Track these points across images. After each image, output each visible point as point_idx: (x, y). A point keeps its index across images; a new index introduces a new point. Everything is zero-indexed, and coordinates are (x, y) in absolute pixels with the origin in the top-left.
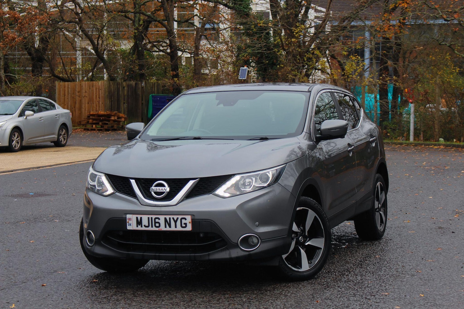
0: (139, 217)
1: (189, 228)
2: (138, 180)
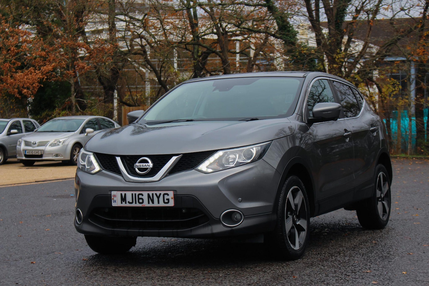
0: (123, 193)
1: (172, 204)
2: (123, 157)
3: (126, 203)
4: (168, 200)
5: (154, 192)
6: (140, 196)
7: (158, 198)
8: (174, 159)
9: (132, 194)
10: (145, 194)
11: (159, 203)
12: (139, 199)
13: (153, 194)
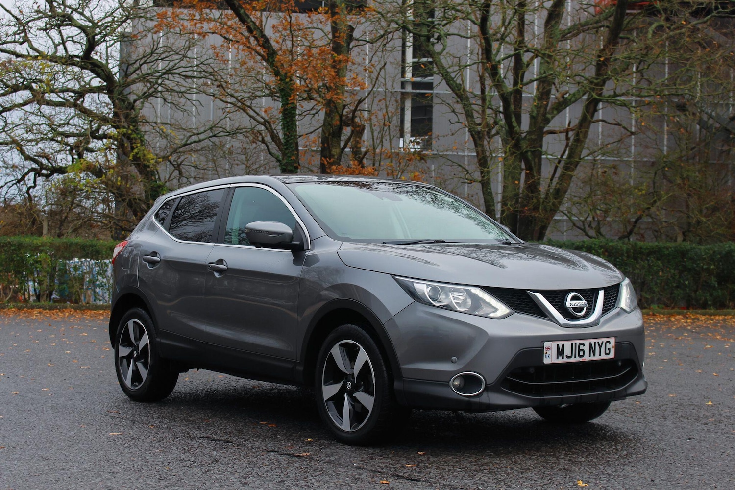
0: (560, 343)
1: (612, 355)
3: (563, 358)
4: (609, 349)
5: (596, 340)
6: (581, 347)
7: (600, 347)
9: (572, 344)
10: (587, 342)
11: (600, 354)
12: (580, 350)
13: (595, 343)
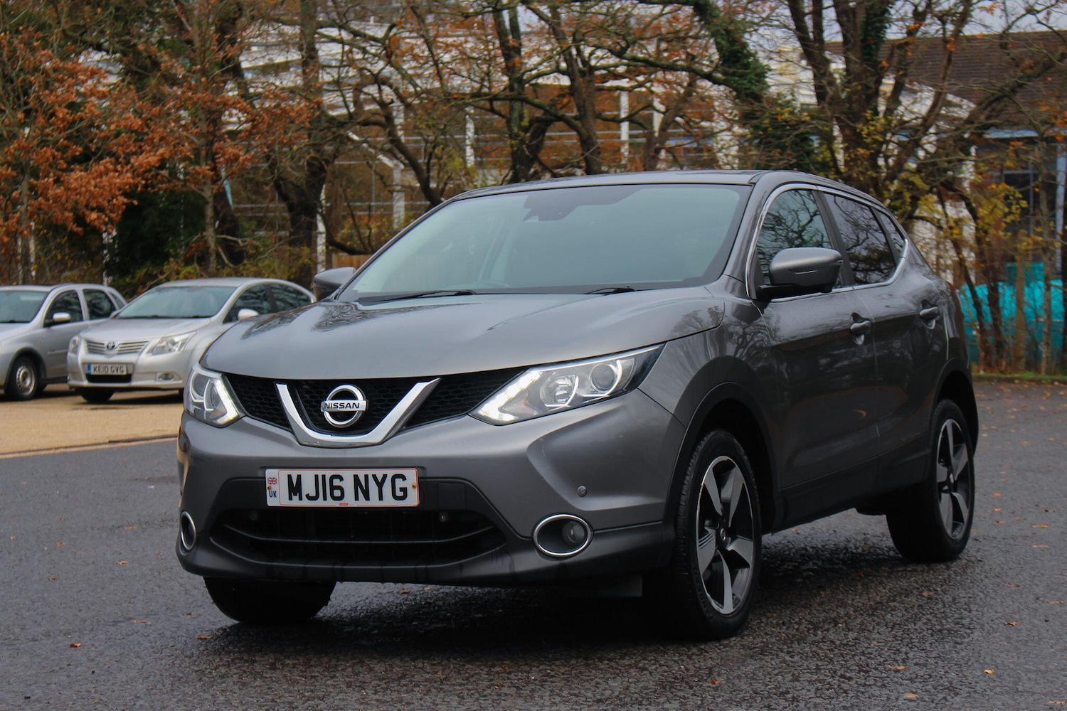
0: (294, 473)
1: (413, 500)
2: (294, 385)
3: (301, 499)
4: (404, 490)
5: (370, 472)
6: (336, 482)
7: (380, 485)
8: (418, 388)
9: (316, 477)
10: (348, 475)
11: (381, 498)
12: (333, 488)
13: (366, 477)
